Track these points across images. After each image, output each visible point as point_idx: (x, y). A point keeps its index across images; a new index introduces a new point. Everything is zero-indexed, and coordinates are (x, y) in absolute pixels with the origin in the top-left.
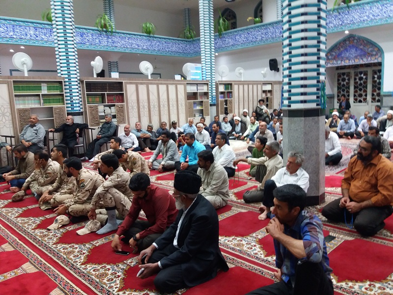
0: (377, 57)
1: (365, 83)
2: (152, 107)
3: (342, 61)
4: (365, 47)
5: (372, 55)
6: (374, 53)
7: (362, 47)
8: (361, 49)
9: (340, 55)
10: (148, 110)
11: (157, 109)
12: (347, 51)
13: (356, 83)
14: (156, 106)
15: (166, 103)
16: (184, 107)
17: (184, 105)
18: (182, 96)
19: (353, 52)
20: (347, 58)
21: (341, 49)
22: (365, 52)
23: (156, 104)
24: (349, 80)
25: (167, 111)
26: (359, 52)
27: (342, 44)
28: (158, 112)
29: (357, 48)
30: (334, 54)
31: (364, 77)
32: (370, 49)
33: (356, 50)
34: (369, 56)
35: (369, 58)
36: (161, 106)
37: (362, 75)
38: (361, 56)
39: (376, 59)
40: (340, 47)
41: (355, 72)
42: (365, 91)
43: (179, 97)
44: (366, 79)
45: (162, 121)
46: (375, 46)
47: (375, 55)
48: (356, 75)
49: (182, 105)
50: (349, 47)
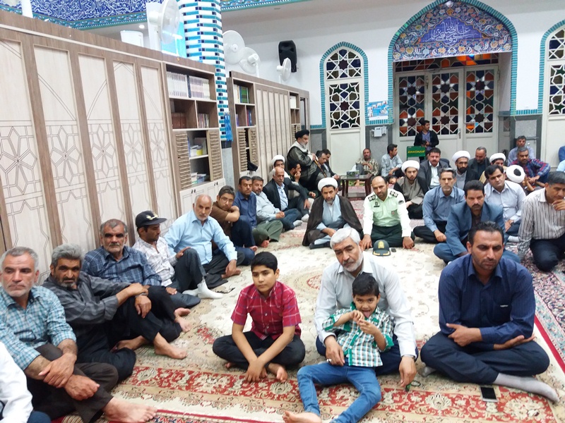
0: (501, 42)
1: (455, 95)
2: (55, 157)
3: (432, 49)
4: (478, 22)
5: (492, 39)
6: (496, 35)
7: (471, 22)
8: (471, 27)
9: (426, 36)
10: (37, 174)
11: (78, 167)
12: (442, 30)
13: (436, 97)
14: (75, 155)
15: (111, 139)
16: (165, 154)
17: (163, 145)
18: (158, 114)
19: (453, 32)
20: (442, 44)
21: (430, 25)
22: (478, 32)
23: (74, 142)
24: (422, 90)
25: (117, 172)
26: (465, 32)
27: (430, 16)
28: (83, 179)
29: (461, 23)
30: (415, 34)
31: (452, 85)
32: (488, 27)
33: (460, 28)
34: (487, 40)
35: (487, 45)
36: (95, 152)
37: (448, 82)
38: (469, 39)
39: (499, 46)
40: (427, 20)
41: (434, 76)
42: (454, 112)
43: (149, 116)
44: (456, 88)
45: (104, 220)
46: (498, 20)
47: (499, 38)
48: (436, 81)
49: (159, 148)
50: (445, 20)
